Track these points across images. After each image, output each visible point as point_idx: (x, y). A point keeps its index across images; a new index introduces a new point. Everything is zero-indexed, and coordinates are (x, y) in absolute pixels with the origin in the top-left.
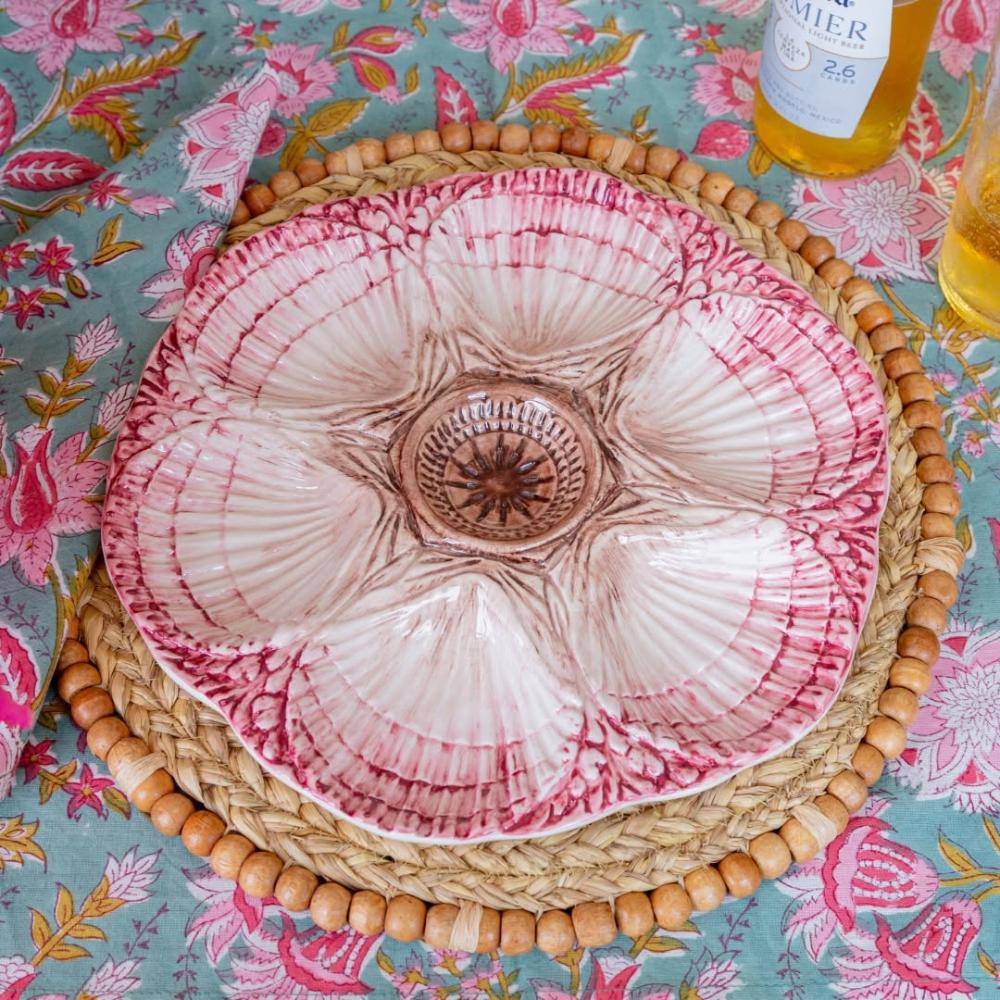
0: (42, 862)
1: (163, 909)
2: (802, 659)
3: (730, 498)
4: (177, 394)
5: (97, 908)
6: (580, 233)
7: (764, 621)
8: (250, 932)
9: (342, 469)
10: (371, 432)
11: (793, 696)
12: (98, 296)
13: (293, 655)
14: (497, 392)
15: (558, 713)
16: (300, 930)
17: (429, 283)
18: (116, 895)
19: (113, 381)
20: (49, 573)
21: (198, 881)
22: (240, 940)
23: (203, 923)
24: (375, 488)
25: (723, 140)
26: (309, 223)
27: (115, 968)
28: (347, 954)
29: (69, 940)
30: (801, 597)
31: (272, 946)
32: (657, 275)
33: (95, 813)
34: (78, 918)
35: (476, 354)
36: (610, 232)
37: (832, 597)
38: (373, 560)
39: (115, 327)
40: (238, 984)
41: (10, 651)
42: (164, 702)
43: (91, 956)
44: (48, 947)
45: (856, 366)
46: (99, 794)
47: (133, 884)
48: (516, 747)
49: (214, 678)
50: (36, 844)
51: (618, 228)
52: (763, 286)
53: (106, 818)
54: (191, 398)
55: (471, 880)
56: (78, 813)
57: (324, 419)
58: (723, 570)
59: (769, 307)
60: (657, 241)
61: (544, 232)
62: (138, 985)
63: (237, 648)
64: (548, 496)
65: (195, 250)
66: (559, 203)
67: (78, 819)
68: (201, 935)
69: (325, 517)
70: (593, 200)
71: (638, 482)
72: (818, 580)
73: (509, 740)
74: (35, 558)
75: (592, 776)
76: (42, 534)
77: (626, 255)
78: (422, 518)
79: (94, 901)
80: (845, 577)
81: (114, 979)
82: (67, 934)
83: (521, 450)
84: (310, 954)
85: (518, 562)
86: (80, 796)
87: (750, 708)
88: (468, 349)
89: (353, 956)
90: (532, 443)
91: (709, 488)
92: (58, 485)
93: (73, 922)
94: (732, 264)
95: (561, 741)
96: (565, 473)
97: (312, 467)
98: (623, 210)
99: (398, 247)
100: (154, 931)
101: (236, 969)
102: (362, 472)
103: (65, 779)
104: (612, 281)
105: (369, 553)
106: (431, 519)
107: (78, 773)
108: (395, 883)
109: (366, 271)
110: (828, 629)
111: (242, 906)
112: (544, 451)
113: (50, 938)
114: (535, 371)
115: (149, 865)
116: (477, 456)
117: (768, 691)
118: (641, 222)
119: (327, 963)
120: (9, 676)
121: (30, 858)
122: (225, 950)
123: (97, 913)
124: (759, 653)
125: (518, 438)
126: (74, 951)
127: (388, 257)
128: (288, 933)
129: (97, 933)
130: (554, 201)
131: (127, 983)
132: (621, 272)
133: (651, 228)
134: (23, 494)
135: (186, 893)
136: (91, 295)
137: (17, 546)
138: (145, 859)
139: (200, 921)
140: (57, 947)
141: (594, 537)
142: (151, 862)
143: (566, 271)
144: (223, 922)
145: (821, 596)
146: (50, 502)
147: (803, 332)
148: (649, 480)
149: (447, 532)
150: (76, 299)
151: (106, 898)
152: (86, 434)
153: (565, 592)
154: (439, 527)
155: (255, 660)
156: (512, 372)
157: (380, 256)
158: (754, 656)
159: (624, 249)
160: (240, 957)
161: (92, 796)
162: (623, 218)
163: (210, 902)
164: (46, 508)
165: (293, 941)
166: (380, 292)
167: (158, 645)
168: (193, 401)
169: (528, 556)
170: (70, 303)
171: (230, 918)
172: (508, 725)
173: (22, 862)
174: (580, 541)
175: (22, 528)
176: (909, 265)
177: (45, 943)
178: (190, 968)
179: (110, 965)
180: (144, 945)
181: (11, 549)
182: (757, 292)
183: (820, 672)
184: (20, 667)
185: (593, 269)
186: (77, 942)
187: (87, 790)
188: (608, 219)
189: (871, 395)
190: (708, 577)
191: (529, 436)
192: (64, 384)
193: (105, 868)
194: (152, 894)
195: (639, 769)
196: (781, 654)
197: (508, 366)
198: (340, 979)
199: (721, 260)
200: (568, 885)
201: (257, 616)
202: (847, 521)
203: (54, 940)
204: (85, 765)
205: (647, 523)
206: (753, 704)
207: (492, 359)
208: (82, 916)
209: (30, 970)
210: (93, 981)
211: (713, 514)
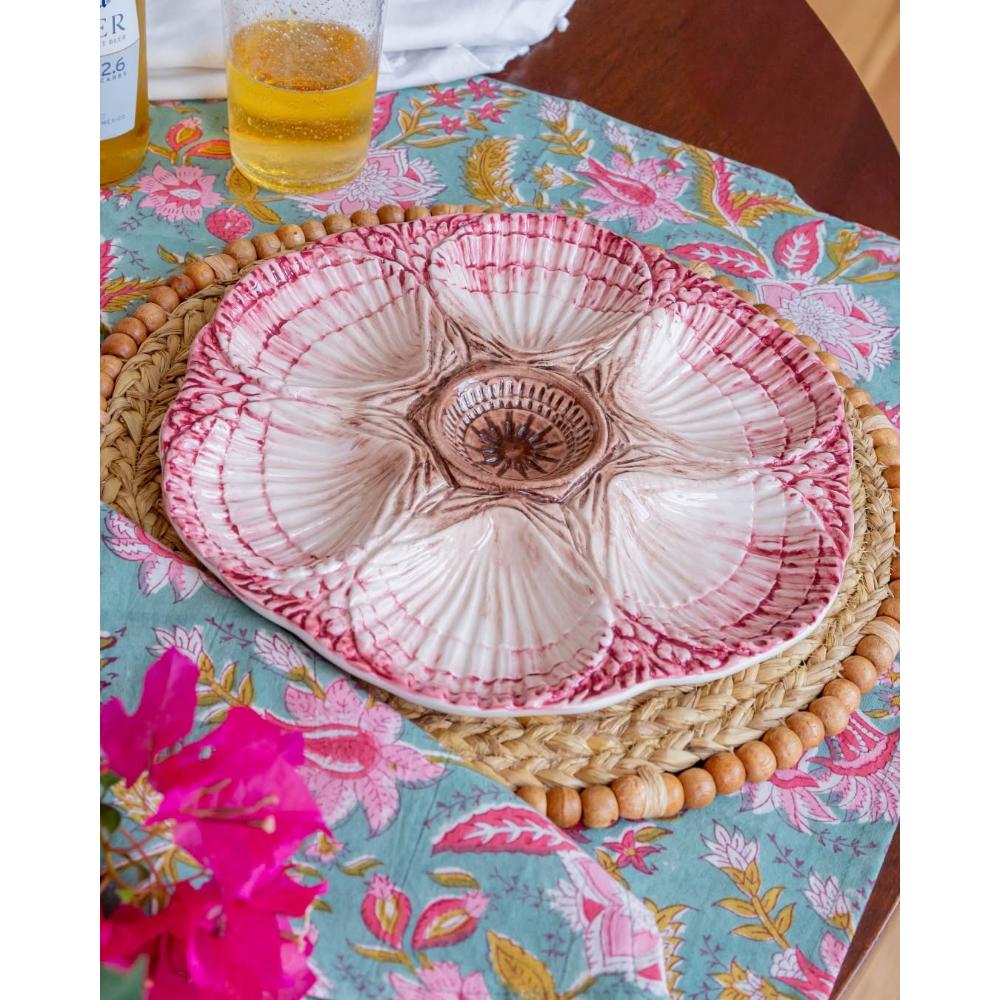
0: (687, 909)
1: (772, 838)
2: (763, 360)
3: (619, 326)
4: (308, 594)
5: (752, 882)
6: (296, 311)
7: (716, 369)
8: (817, 786)
9: (457, 521)
10: (434, 489)
11: (793, 375)
12: (123, 630)
13: (624, 617)
14: (445, 400)
15: (756, 490)
16: (827, 755)
17: (299, 400)
18: (745, 866)
19: (243, 646)
20: (433, 761)
21: (754, 805)
22: (821, 796)
23: (795, 817)
24: (492, 506)
25: (228, 225)
26: (180, 442)
27: (812, 891)
28: (860, 733)
29: (773, 914)
30: (714, 337)
31: (835, 779)
32: (380, 283)
33: (654, 854)
34: (755, 901)
35: (394, 400)
36: (310, 292)
37: (731, 315)
38: (561, 535)
39: (175, 627)
40: (862, 811)
41: (500, 820)
42: (585, 753)
43: (794, 905)
44: (774, 932)
45: (546, 219)
46: (638, 845)
47: (739, 850)
48: (755, 538)
49: (622, 673)
50: (667, 908)
51: (312, 285)
52: (439, 230)
53: (664, 848)
54: (319, 586)
55: (849, 617)
56: (649, 866)
57: (398, 512)
58: (664, 368)
59: (459, 237)
60: (353, 265)
61: (277, 330)
62: (835, 880)
63: (601, 647)
64: (546, 426)
65: (133, 535)
66: (264, 304)
67: (655, 868)
68: (805, 821)
69: (480, 563)
70: (281, 284)
71: (577, 364)
72: (711, 319)
73: (748, 540)
74: (410, 766)
75: (820, 492)
76: (385, 752)
77: (341, 295)
78: (541, 489)
79: (743, 883)
80: (719, 302)
81: (823, 896)
82: (766, 914)
83: (490, 423)
84: (854, 757)
85: (611, 455)
86: (633, 858)
87: (786, 405)
88: (386, 403)
89: (864, 731)
90: (492, 414)
91: (602, 335)
92: (340, 722)
93: (757, 905)
94: (410, 235)
95: (783, 496)
96: (536, 405)
97: (437, 543)
98: (305, 272)
99: (247, 401)
100: (788, 852)
101: (848, 807)
102: (471, 509)
103: (612, 864)
104: (356, 316)
105: (553, 535)
106: (548, 483)
107: (610, 852)
108: (831, 663)
109: (248, 438)
110: (754, 331)
111: (791, 784)
112: (504, 410)
113: (765, 928)
114: (437, 375)
115: (725, 834)
116: (479, 450)
117: (775, 392)
118: (326, 266)
119: (865, 749)
120: (526, 829)
121: (678, 917)
122: (829, 810)
123: (756, 885)
124: (740, 383)
125: (482, 419)
126: (785, 914)
127: (249, 413)
128: (828, 764)
129: (775, 892)
130: (259, 306)
131: (830, 887)
132: (352, 306)
133: (336, 264)
134: (326, 755)
135: (765, 817)
136: (118, 635)
137: (385, 778)
138: (718, 834)
139: (792, 818)
140: (777, 925)
141: (615, 404)
142: (723, 830)
143: (323, 337)
144: (800, 803)
145: (726, 321)
146: (355, 733)
147: (493, 233)
148: (581, 358)
149: (565, 479)
150: (112, 649)
151: (745, 873)
152: (292, 684)
153: (654, 442)
154: (559, 481)
155: (618, 640)
156: (430, 386)
157: (245, 419)
158: (739, 387)
159: (334, 294)
160: (837, 801)
161: (637, 850)
162: (309, 276)
163: (777, 805)
164: (361, 739)
165: (836, 763)
166: (273, 441)
167: (566, 702)
168: (323, 586)
169: (612, 445)
170: (112, 655)
171: (797, 796)
172: (734, 535)
173: (680, 924)
174: (614, 413)
175: (367, 767)
176: (423, 191)
177: (769, 933)
178: (834, 839)
179: (808, 894)
180: (799, 864)
181: (384, 784)
182: (441, 237)
183: (786, 351)
184: (522, 818)
185: (334, 322)
186: (777, 909)
187: (630, 852)
188: (300, 287)
189: (576, 223)
190: (663, 381)
191: (484, 412)
192: (214, 686)
193: (713, 865)
194: (755, 839)
195: (826, 466)
196: (750, 372)
197: (424, 386)
198: (881, 746)
199: (402, 239)
200: (875, 566)
201: (551, 645)
202: (675, 280)
203: (769, 926)
204: (604, 844)
205: (617, 375)
206: (782, 403)
207: (407, 393)
208: (755, 896)
209: (791, 951)
210: (819, 910)
211: (629, 340)
